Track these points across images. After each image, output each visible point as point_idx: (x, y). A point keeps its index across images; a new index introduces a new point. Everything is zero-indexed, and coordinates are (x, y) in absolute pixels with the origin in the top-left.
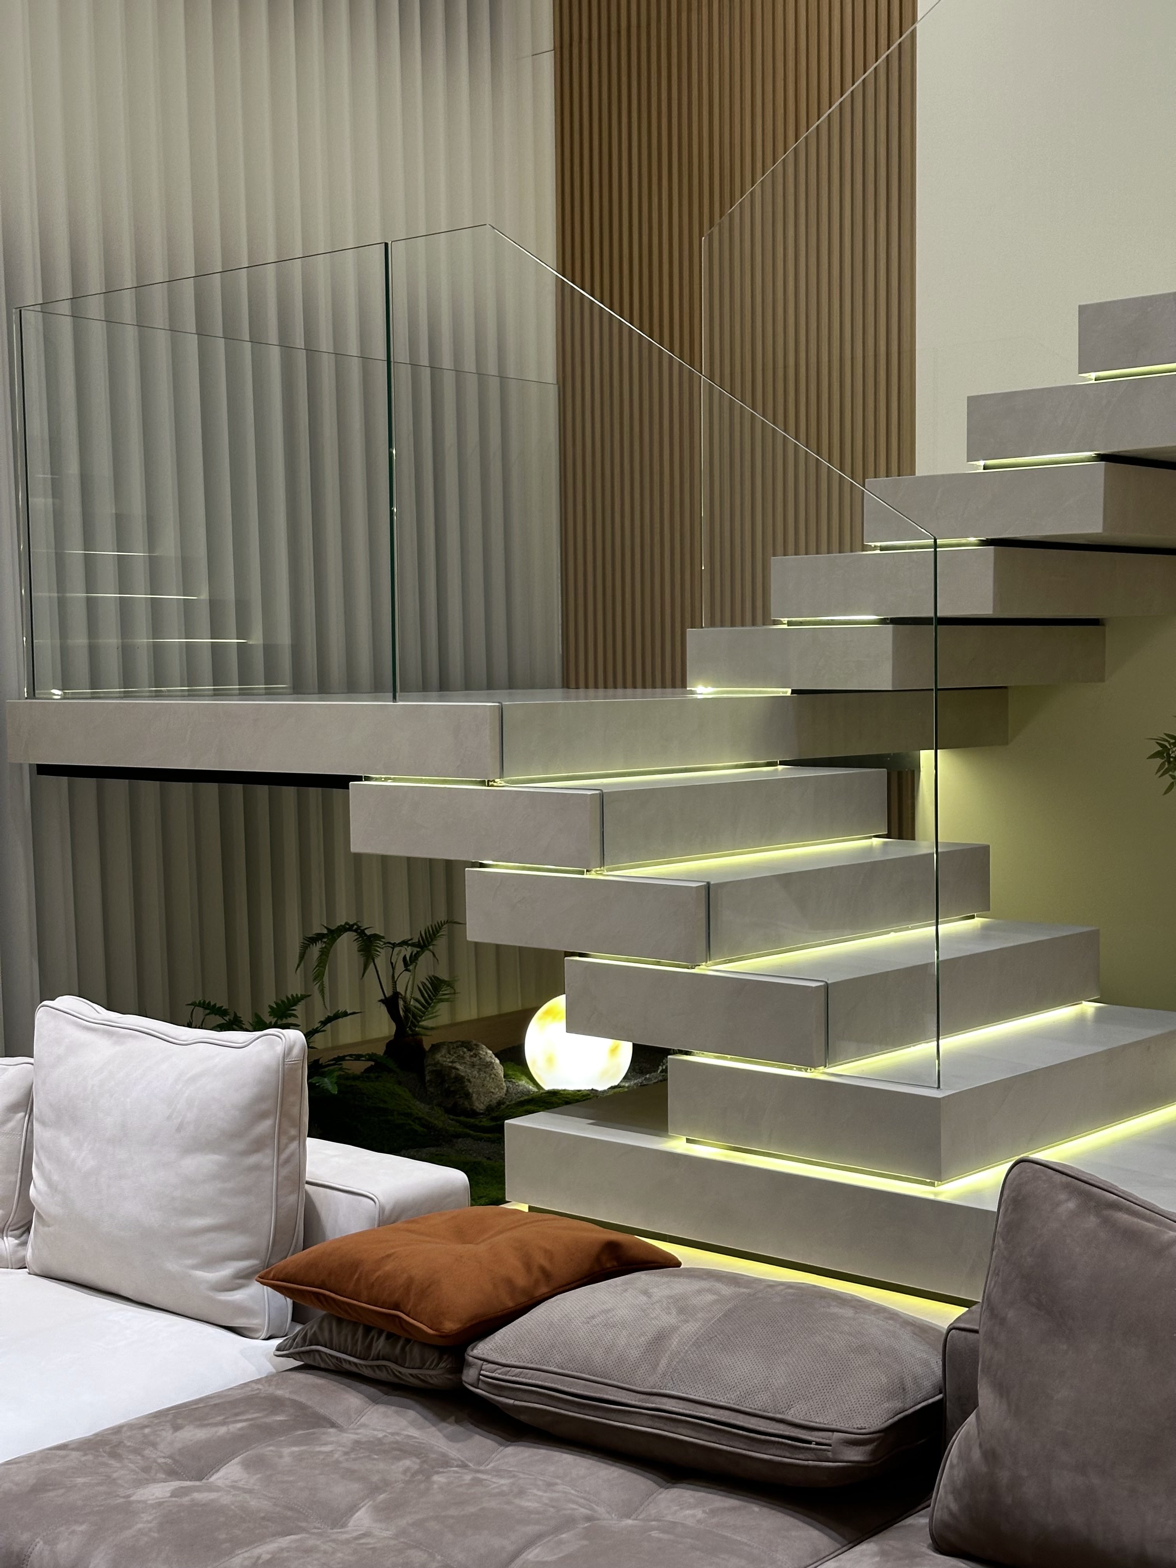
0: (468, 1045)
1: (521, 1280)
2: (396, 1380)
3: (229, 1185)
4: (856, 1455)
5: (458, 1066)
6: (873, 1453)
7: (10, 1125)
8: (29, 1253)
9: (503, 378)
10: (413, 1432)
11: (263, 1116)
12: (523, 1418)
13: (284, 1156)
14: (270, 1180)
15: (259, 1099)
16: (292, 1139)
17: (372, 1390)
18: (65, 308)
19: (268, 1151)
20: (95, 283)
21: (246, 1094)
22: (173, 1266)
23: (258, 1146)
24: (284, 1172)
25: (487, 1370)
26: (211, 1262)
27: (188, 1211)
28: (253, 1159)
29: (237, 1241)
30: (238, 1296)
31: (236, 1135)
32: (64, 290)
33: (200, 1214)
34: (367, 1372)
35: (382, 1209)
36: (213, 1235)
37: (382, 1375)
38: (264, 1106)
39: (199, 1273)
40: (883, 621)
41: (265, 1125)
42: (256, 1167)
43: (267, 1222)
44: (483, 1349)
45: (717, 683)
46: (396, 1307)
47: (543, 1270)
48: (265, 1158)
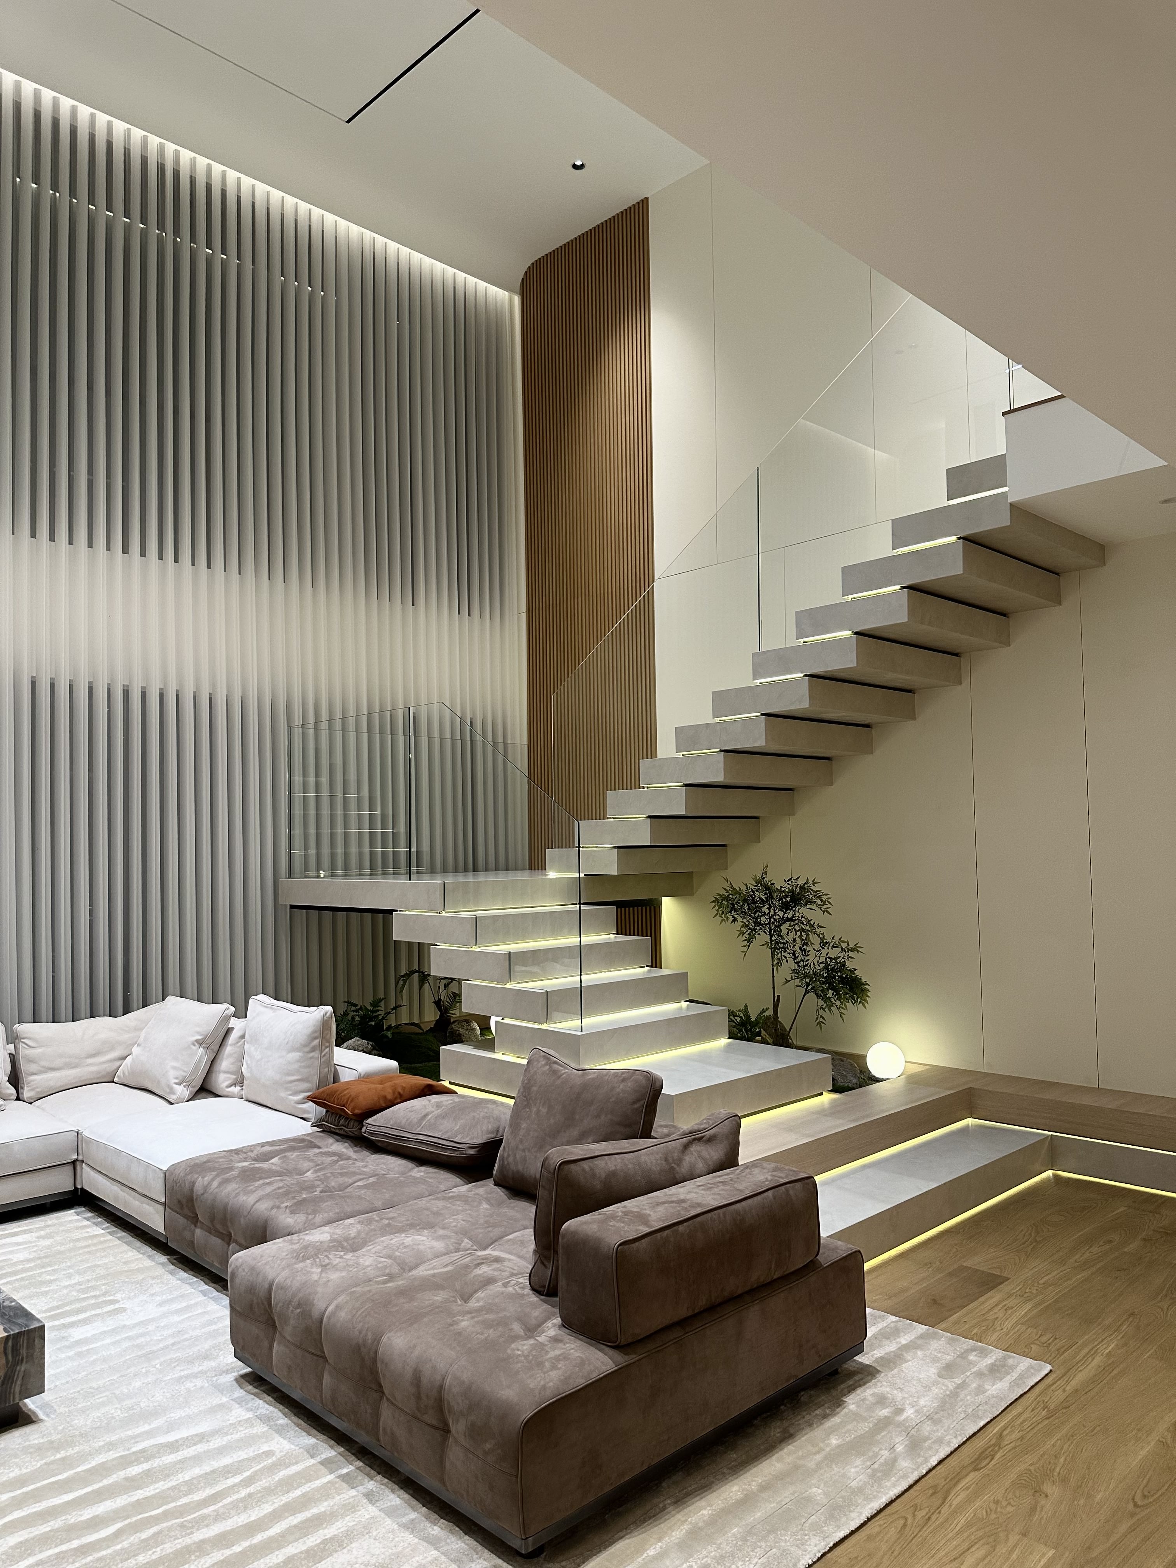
0: (467, 1021)
1: (390, 1097)
2: (345, 1133)
3: (303, 1064)
4: (472, 1152)
5: (460, 1030)
6: (478, 1151)
7: (240, 1044)
8: (243, 1093)
9: (505, 744)
10: (344, 1150)
11: (315, 1038)
12: (379, 1144)
13: (323, 1054)
14: (317, 1063)
15: (314, 1032)
16: (327, 1047)
17: (338, 1137)
18: (311, 726)
19: (317, 1052)
20: (324, 716)
21: (310, 1030)
22: (283, 1094)
23: (313, 1050)
24: (323, 1060)
25: (370, 1128)
26: (295, 1093)
27: (288, 1074)
28: (312, 1055)
29: (306, 1085)
30: (304, 1106)
31: (305, 1046)
32: (311, 719)
33: (293, 1075)
34: (338, 1131)
35: (360, 1075)
36: (295, 1083)
37: (342, 1132)
38: (316, 1035)
39: (291, 1097)
40: (615, 847)
41: (316, 1042)
42: (311, 1058)
43: (316, 1079)
44: (370, 1121)
45: (559, 871)
46: (344, 1106)
47: (399, 1093)
48: (316, 1054)
